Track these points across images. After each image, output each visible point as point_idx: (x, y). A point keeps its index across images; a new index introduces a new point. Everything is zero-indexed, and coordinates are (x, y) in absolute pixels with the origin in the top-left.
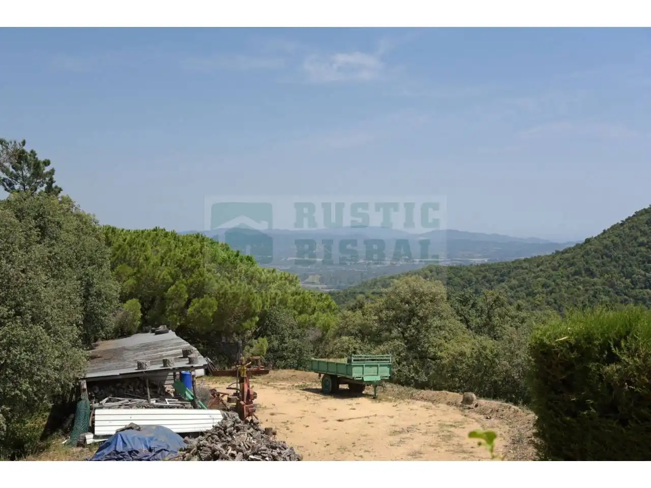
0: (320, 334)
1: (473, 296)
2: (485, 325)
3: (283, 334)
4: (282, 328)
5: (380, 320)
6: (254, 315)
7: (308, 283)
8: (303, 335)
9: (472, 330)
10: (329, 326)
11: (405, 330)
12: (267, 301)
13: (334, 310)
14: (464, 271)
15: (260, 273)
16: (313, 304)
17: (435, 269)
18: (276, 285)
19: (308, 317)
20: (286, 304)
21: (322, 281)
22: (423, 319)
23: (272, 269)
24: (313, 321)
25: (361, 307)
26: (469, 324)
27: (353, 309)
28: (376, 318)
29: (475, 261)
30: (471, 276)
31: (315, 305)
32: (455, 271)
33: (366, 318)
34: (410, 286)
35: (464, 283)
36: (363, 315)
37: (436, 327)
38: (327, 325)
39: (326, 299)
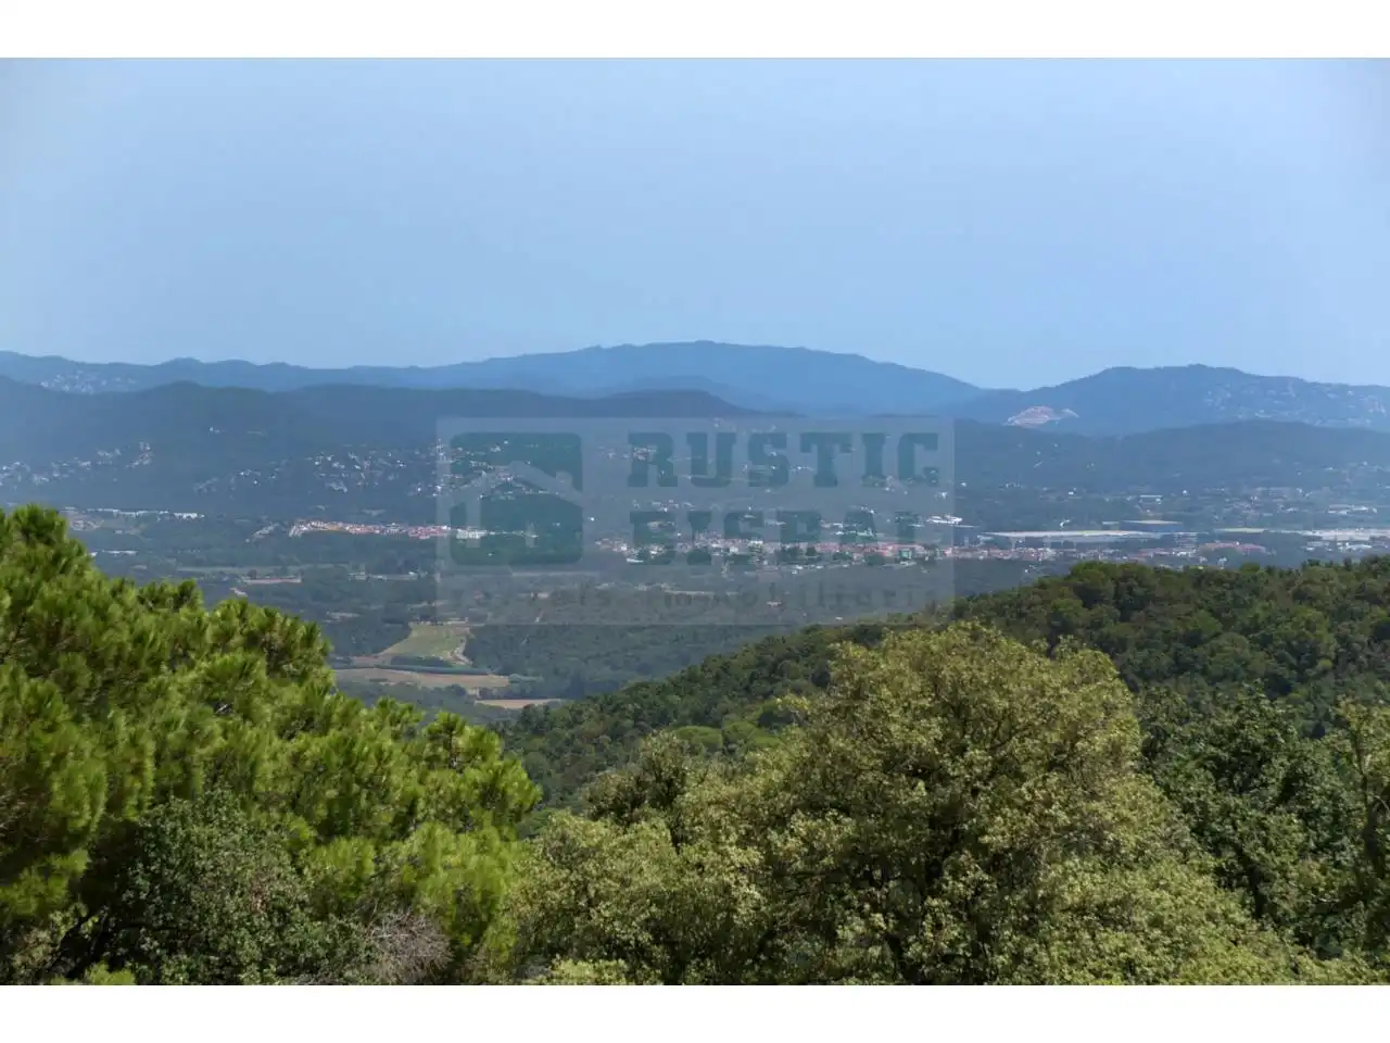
0: (442, 946)
1: (1285, 734)
2: (1349, 899)
3: (232, 950)
4: (223, 915)
5: (774, 871)
6: (63, 841)
7: (400, 663)
8: (341, 952)
9: (1279, 923)
10: (488, 899)
11: (908, 922)
12: (138, 770)
13: (517, 816)
14: (1271, 597)
15: (101, 613)
16: (402, 779)
17: (1110, 586)
18: (192, 675)
19: (372, 854)
20: (250, 781)
21: (481, 650)
22: (1012, 866)
23: (172, 588)
24: (402, 874)
25: (667, 798)
26: (1264, 890)
27: (623, 810)
28: (754, 856)
29: (1333, 543)
30: (1310, 625)
31: (413, 786)
32: (1218, 597)
33: (695, 858)
34: (936, 683)
35: (1272, 662)
36: (676, 841)
37: (1080, 910)
38: (478, 898)
39: (478, 752)
